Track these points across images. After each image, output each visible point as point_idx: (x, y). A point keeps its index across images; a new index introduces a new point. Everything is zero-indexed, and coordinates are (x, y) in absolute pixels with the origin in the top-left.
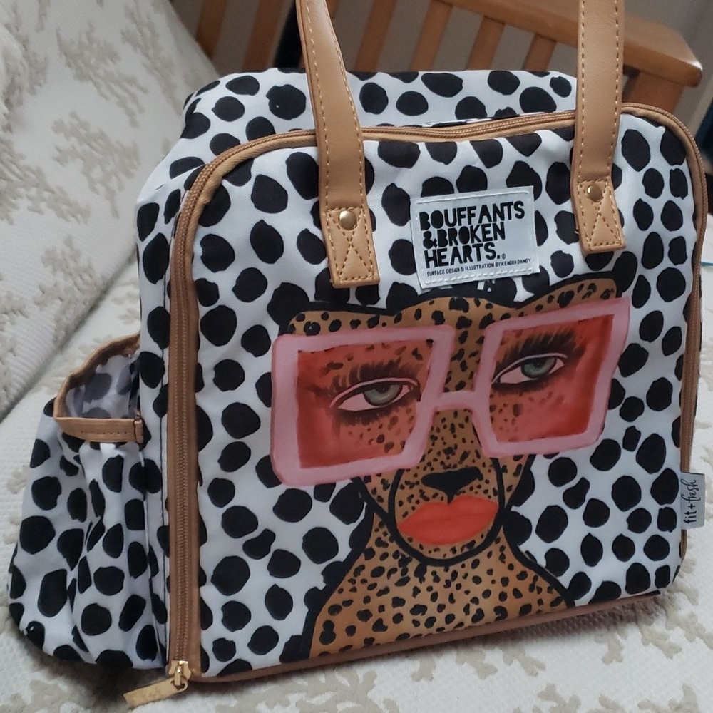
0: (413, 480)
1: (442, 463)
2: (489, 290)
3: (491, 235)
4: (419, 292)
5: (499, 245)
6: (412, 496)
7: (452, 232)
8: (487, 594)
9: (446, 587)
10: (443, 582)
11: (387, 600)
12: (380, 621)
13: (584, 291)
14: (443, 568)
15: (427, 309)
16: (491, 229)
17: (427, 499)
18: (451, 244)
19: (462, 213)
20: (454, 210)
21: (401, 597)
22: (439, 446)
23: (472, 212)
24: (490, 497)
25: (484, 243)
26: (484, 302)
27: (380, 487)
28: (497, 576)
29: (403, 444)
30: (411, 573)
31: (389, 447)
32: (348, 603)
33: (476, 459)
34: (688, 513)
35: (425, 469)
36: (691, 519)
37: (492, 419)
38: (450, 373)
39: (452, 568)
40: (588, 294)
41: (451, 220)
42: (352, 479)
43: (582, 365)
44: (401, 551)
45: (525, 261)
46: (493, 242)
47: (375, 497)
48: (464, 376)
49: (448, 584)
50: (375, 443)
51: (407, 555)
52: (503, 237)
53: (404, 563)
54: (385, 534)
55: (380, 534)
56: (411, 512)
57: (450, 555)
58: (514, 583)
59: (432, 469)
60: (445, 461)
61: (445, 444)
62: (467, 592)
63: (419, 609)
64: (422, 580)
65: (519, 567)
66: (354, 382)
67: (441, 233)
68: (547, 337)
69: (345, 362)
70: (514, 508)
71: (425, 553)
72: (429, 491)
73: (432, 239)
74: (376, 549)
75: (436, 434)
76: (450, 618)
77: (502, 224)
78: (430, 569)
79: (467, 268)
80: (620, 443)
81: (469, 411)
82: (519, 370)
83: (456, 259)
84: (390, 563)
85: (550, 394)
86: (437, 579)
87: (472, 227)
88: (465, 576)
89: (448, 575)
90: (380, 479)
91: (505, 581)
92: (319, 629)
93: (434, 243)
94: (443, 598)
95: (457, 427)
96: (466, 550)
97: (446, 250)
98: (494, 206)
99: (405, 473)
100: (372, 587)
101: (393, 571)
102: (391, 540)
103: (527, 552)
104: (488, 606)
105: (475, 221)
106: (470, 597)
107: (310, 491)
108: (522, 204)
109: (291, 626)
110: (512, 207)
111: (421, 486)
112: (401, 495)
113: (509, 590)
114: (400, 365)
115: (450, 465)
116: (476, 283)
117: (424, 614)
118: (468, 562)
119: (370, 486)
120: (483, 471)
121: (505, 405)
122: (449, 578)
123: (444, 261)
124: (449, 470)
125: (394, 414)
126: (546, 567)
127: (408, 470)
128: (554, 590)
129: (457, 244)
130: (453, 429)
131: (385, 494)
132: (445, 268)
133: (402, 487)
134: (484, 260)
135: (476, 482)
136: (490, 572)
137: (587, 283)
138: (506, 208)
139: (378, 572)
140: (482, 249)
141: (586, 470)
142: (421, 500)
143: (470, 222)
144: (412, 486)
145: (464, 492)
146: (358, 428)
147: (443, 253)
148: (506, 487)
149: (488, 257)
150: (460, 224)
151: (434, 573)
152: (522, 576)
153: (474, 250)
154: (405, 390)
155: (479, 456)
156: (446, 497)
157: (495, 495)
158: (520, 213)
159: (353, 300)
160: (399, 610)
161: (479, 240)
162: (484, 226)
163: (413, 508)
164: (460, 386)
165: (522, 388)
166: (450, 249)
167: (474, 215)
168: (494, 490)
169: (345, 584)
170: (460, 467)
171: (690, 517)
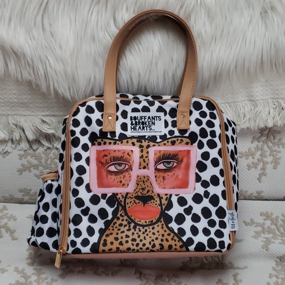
0: (132, 197)
1: (141, 193)
2: (149, 138)
3: (151, 124)
4: (128, 136)
5: (153, 127)
6: (131, 202)
7: (139, 122)
8: (157, 239)
9: (143, 234)
10: (142, 232)
11: (124, 235)
12: (121, 242)
13: (179, 141)
14: (142, 227)
15: (130, 141)
16: (151, 122)
17: (136, 203)
18: (139, 125)
19: (142, 117)
20: (140, 117)
21: (128, 235)
22: (140, 187)
23: (145, 117)
24: (157, 206)
25: (149, 126)
26: (147, 141)
27: (121, 197)
28: (161, 233)
29: (128, 185)
30: (131, 227)
31: (124, 185)
32: (111, 234)
33: (152, 193)
34: (232, 225)
35: (135, 194)
36: (233, 227)
37: (156, 180)
38: (140, 162)
39: (145, 228)
40: (181, 142)
41: (139, 119)
42: (112, 193)
43: (183, 165)
44: (128, 219)
45: (160, 132)
46: (151, 126)
47: (120, 200)
48: (145, 164)
49: (144, 233)
50: (119, 183)
51: (130, 221)
52: (154, 125)
53: (129, 223)
54: (123, 213)
55: (121, 213)
56: (131, 207)
57: (144, 224)
58: (166, 236)
59: (138, 194)
60: (142, 192)
61: (141, 186)
62: (150, 237)
63: (134, 240)
64: (135, 230)
65: (168, 232)
66: (111, 162)
67: (136, 122)
68: (170, 155)
69: (108, 155)
70: (166, 212)
71: (136, 221)
72: (137, 201)
73: (133, 123)
74: (120, 217)
75: (138, 183)
76: (144, 245)
77: (154, 122)
78: (138, 227)
79: (143, 132)
80: (203, 195)
81: (148, 177)
82: (162, 164)
83: (140, 129)
84: (125, 223)
85: (174, 174)
86: (140, 231)
87: (145, 122)
88: (150, 232)
89: (143, 230)
90: (121, 195)
91: (163, 235)
92: (102, 242)
93: (134, 124)
94: (142, 238)
95: (145, 182)
96: (150, 223)
97: (137, 126)
98: (152, 117)
99: (129, 194)
100: (119, 230)
101: (126, 225)
102: (125, 215)
103: (171, 227)
104: (157, 243)
105: (146, 120)
106: (151, 239)
107: (100, 195)
108: (160, 117)
109: (94, 239)
110: (157, 117)
111: (134, 199)
112: (128, 201)
113: (164, 238)
114: (124, 158)
115: (143, 194)
116: (145, 136)
117: (135, 242)
118: (151, 227)
119: (118, 197)
120: (155, 197)
121: (160, 176)
122: (144, 231)
123: (136, 129)
124: (143, 195)
125: (124, 174)
126: (178, 233)
127: (130, 193)
129: (140, 125)
130: (144, 182)
131: (123, 200)
132: (136, 131)
133: (128, 198)
134: (148, 130)
135: (152, 201)
136: (158, 232)
137: (180, 139)
138: (155, 118)
139: (121, 225)
140: (148, 127)
141: (190, 202)
142: (134, 203)
143: (145, 120)
144: (131, 198)
145: (149, 203)
146: (113, 177)
147: (136, 127)
148: (163, 204)
149: (149, 130)
150: (142, 120)
151: (139, 229)
152: (169, 235)
153: (145, 128)
154: (127, 167)
155: (153, 192)
156: (143, 204)
157: (159, 206)
158: (160, 119)
159: (109, 136)
160: (127, 239)
161: (147, 125)
162: (149, 122)
163: (132, 206)
164: (144, 168)
165: (165, 171)
166: (138, 126)
167: (146, 118)
168: (159, 204)
169: (110, 228)
170: (147, 195)
171: (233, 226)
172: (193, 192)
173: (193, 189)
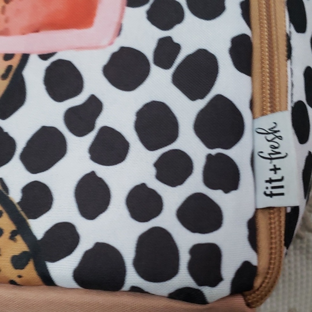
34: (270, 181)
36: (275, 191)
80: (150, 56)
126: (19, 203)
128: (18, 237)
171: (273, 188)
172: (111, 43)
173: (113, 29)
